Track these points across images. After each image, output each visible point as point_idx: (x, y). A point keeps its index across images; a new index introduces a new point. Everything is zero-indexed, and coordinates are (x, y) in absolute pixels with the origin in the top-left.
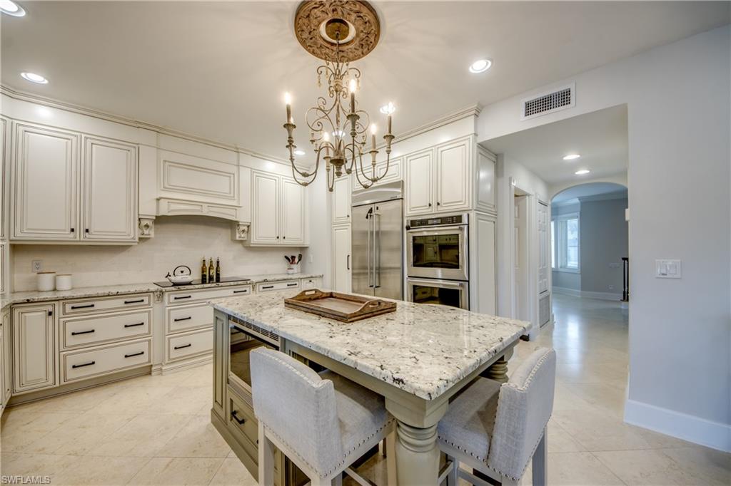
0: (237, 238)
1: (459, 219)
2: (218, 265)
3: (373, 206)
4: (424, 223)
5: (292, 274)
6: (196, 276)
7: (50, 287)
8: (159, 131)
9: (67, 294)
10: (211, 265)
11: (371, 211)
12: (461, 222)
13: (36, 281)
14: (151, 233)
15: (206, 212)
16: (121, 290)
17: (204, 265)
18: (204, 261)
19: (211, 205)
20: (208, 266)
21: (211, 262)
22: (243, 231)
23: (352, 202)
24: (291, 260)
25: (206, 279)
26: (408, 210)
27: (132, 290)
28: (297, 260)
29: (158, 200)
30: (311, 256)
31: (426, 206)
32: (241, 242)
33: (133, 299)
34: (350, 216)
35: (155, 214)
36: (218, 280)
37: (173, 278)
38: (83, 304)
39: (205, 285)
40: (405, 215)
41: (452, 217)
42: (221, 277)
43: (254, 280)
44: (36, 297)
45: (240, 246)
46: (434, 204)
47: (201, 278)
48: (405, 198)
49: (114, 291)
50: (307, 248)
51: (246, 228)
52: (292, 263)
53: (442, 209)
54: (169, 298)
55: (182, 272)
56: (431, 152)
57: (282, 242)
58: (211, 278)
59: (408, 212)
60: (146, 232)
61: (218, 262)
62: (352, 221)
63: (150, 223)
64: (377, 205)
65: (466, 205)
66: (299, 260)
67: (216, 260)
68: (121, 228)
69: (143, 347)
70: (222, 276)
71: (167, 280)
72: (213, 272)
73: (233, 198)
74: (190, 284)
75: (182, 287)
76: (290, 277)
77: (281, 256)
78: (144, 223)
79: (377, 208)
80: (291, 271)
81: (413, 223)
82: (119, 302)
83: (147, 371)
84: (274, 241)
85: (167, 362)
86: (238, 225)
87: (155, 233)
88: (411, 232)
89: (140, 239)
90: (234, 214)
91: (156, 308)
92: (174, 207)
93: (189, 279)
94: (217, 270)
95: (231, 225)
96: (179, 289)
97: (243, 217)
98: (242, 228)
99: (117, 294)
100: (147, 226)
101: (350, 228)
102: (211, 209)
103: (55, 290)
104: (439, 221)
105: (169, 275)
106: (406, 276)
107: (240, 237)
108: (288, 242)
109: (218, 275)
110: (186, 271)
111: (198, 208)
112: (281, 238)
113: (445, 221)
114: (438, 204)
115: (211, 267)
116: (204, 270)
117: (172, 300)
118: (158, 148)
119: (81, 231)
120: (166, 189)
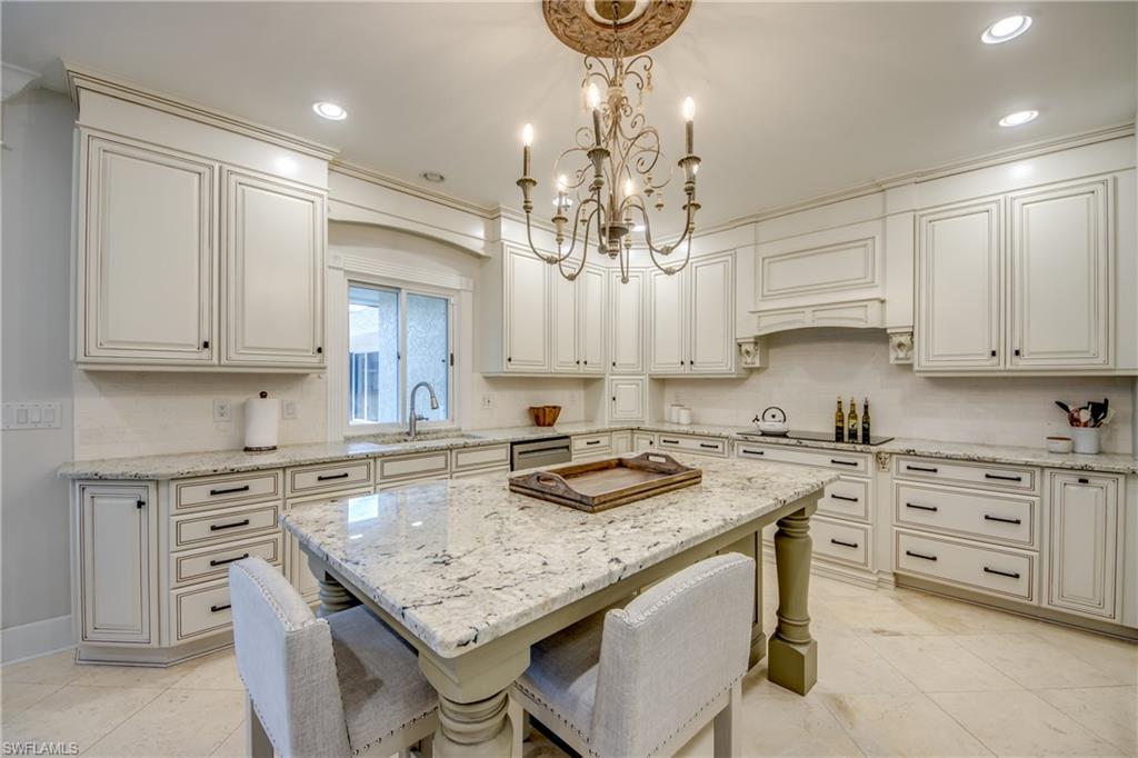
0: (893, 361)
2: (866, 413)
7: (676, 419)
10: (853, 412)
13: (670, 413)
14: (758, 361)
15: (808, 321)
16: (698, 430)
17: (840, 410)
18: (840, 402)
19: (817, 308)
20: (846, 411)
21: (853, 405)
22: (901, 344)
25: (842, 433)
27: (706, 432)
29: (758, 313)
32: (904, 367)
33: (708, 442)
35: (755, 334)
36: (866, 439)
37: (761, 424)
38: (672, 439)
39: (840, 445)
42: (871, 434)
45: (901, 376)
47: (834, 432)
49: (692, 430)
51: (905, 339)
55: (774, 416)
57: (1011, 365)
58: (853, 435)
60: (749, 360)
61: (866, 407)
67: (863, 403)
68: (717, 357)
70: (873, 433)
71: (754, 426)
72: (857, 425)
73: (871, 285)
75: (756, 439)
78: (744, 348)
80: (1057, 446)
84: (983, 364)
87: (761, 359)
90: (863, 317)
92: (766, 321)
94: (866, 420)
95: (879, 336)
96: (749, 440)
97: (896, 317)
98: (896, 340)
100: (749, 353)
102: (818, 314)
105: (756, 419)
107: (897, 359)
108: (1028, 364)
109: (866, 431)
110: (780, 416)
112: (1008, 354)
115: (853, 415)
116: (840, 418)
117: (741, 453)
118: (756, 244)
119: (687, 363)
120: (765, 298)
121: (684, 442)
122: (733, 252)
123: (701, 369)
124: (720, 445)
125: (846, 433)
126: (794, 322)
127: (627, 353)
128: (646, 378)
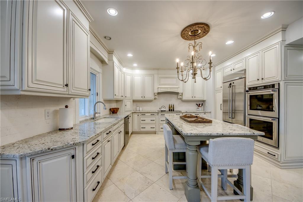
0: (179, 98)
1: (273, 86)
3: (231, 82)
4: (255, 88)
5: (199, 111)
6: (167, 109)
7: (138, 110)
8: (158, 69)
9: (141, 112)
11: (231, 84)
12: (274, 87)
13: (136, 108)
14: (157, 97)
15: (169, 90)
16: (150, 111)
17: (170, 106)
19: (170, 88)
20: (171, 106)
22: (181, 95)
23: (223, 81)
24: (199, 105)
26: (248, 83)
27: (152, 112)
28: (201, 105)
29: (158, 88)
30: (207, 104)
31: (256, 80)
32: (181, 99)
33: (152, 114)
34: (222, 87)
35: (157, 92)
36: (173, 111)
37: (161, 109)
38: (143, 114)
39: (170, 112)
40: (246, 85)
41: (270, 85)
43: (182, 111)
44: (136, 111)
45: (180, 100)
46: (260, 79)
47: (169, 110)
48: (246, 77)
49: (149, 111)
50: (205, 101)
51: (181, 94)
52: (199, 107)
53: (265, 81)
54: (160, 114)
56: (259, 54)
57: (194, 99)
58: (172, 110)
59: (247, 84)
60: (156, 97)
61: (173, 105)
62: (223, 88)
63: (156, 94)
64: (233, 81)
65: (278, 79)
66: (202, 105)
68: (149, 96)
69: (154, 126)
70: (175, 110)
71: (160, 110)
72: (172, 108)
73: (177, 85)
74: (165, 111)
75: (163, 112)
76: (198, 112)
77: (194, 104)
78: (155, 94)
79: (233, 83)
80: (198, 110)
81: (250, 89)
82: (149, 114)
83: (155, 133)
84: (191, 98)
85: (159, 131)
86: (179, 94)
87: (158, 97)
88: (249, 93)
89: (155, 99)
90: (177, 90)
91: (157, 117)
92: (161, 90)
93: (164, 110)
95: (177, 94)
96: (162, 112)
97: (180, 91)
98: (180, 94)
99: (149, 112)
100: (156, 95)
101: (222, 92)
103: (139, 110)
104: (263, 87)
105: (160, 108)
106: (246, 114)
108: (196, 99)
109: (173, 109)
110: (164, 108)
111: (167, 89)
112: (194, 97)
113: (265, 87)
114: (262, 79)
115: (171, 107)
116: (169, 108)
117: (160, 115)
118: (158, 74)
119: (143, 97)
120: (160, 85)
121: (146, 114)
122: (153, 75)
123: (146, 98)
124: (155, 114)
125: (171, 110)
126: (166, 90)
127: (128, 94)
128: (132, 100)
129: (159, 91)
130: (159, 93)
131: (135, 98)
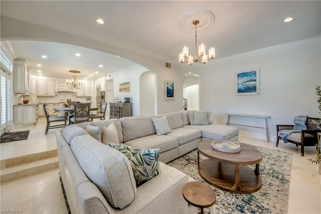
0: (74, 95)
6: (66, 101)
7: (42, 102)
8: (58, 77)
11: (98, 90)
13: (40, 101)
14: (58, 94)
15: (67, 90)
20: (68, 100)
24: (88, 99)
27: (54, 103)
29: (59, 89)
38: (47, 104)
45: (75, 97)
49: (51, 103)
50: (91, 97)
55: (63, 101)
57: (84, 96)
67: (70, 99)
68: (51, 93)
71: (60, 102)
72: (70, 101)
74: (64, 103)
77: (85, 99)
78: (56, 92)
82: (52, 105)
84: (82, 95)
89: (56, 95)
91: (58, 106)
92: (61, 90)
95: (73, 92)
97: (75, 91)
98: (75, 93)
118: (58, 80)
119: (46, 94)
120: (60, 87)
121: (49, 105)
122: (55, 80)
123: (49, 95)
125: (68, 102)
127: (34, 92)
128: (37, 96)
129: (59, 91)
130: (59, 92)
131: (39, 95)
